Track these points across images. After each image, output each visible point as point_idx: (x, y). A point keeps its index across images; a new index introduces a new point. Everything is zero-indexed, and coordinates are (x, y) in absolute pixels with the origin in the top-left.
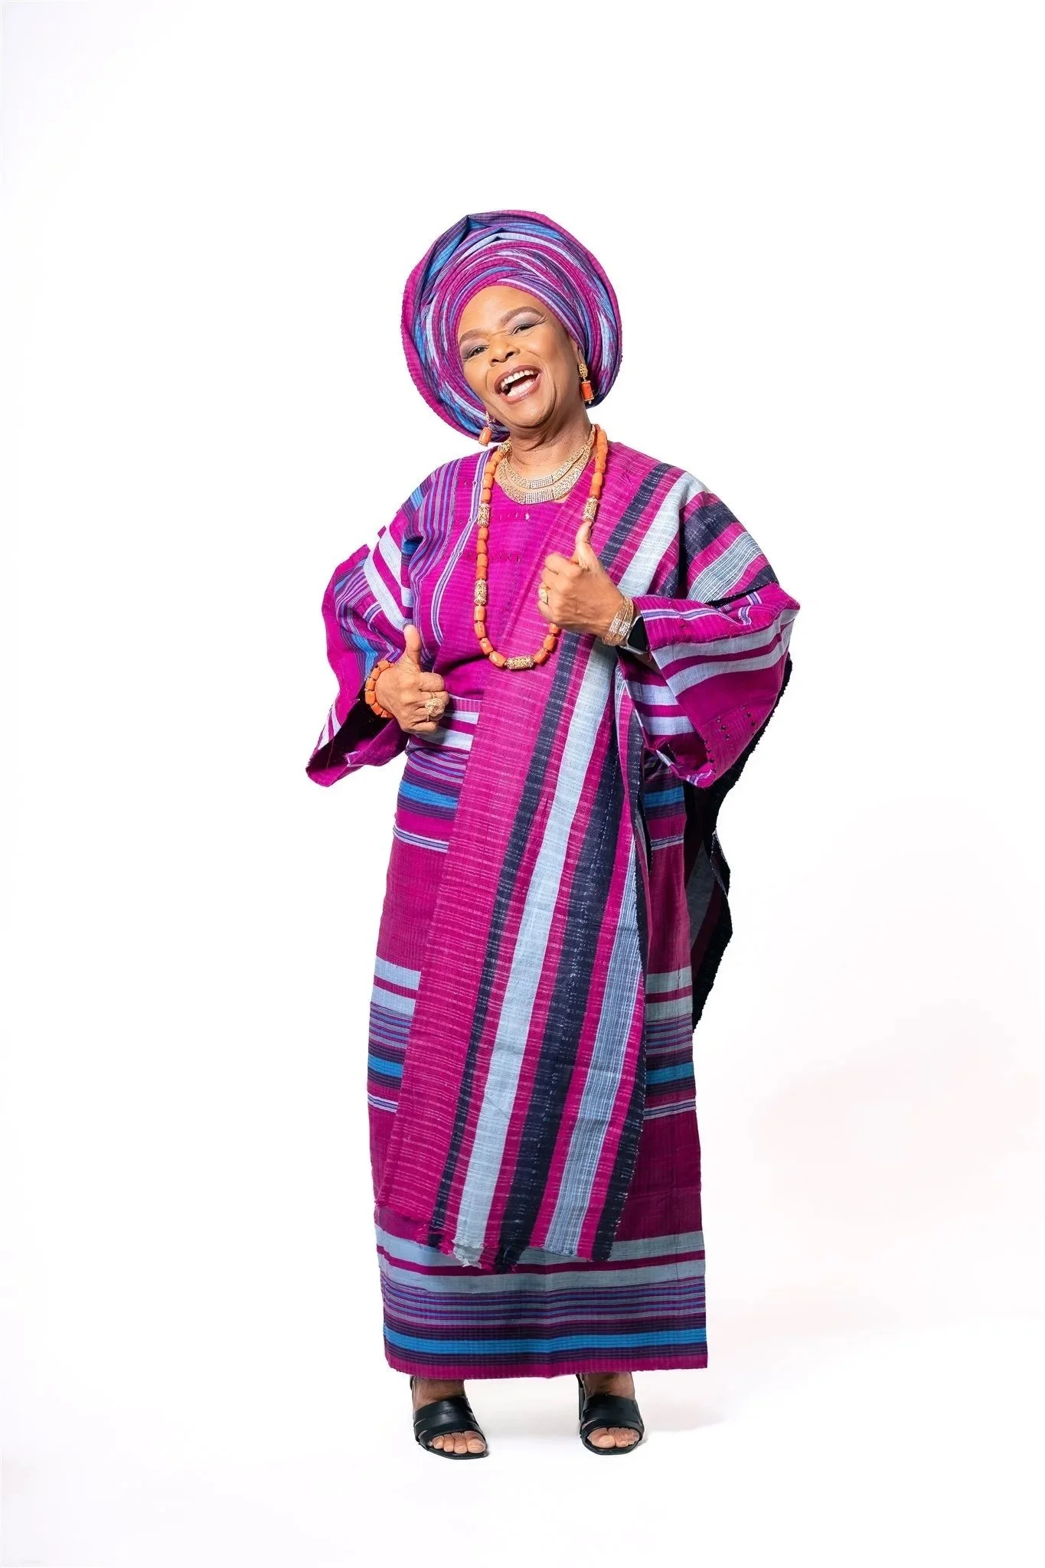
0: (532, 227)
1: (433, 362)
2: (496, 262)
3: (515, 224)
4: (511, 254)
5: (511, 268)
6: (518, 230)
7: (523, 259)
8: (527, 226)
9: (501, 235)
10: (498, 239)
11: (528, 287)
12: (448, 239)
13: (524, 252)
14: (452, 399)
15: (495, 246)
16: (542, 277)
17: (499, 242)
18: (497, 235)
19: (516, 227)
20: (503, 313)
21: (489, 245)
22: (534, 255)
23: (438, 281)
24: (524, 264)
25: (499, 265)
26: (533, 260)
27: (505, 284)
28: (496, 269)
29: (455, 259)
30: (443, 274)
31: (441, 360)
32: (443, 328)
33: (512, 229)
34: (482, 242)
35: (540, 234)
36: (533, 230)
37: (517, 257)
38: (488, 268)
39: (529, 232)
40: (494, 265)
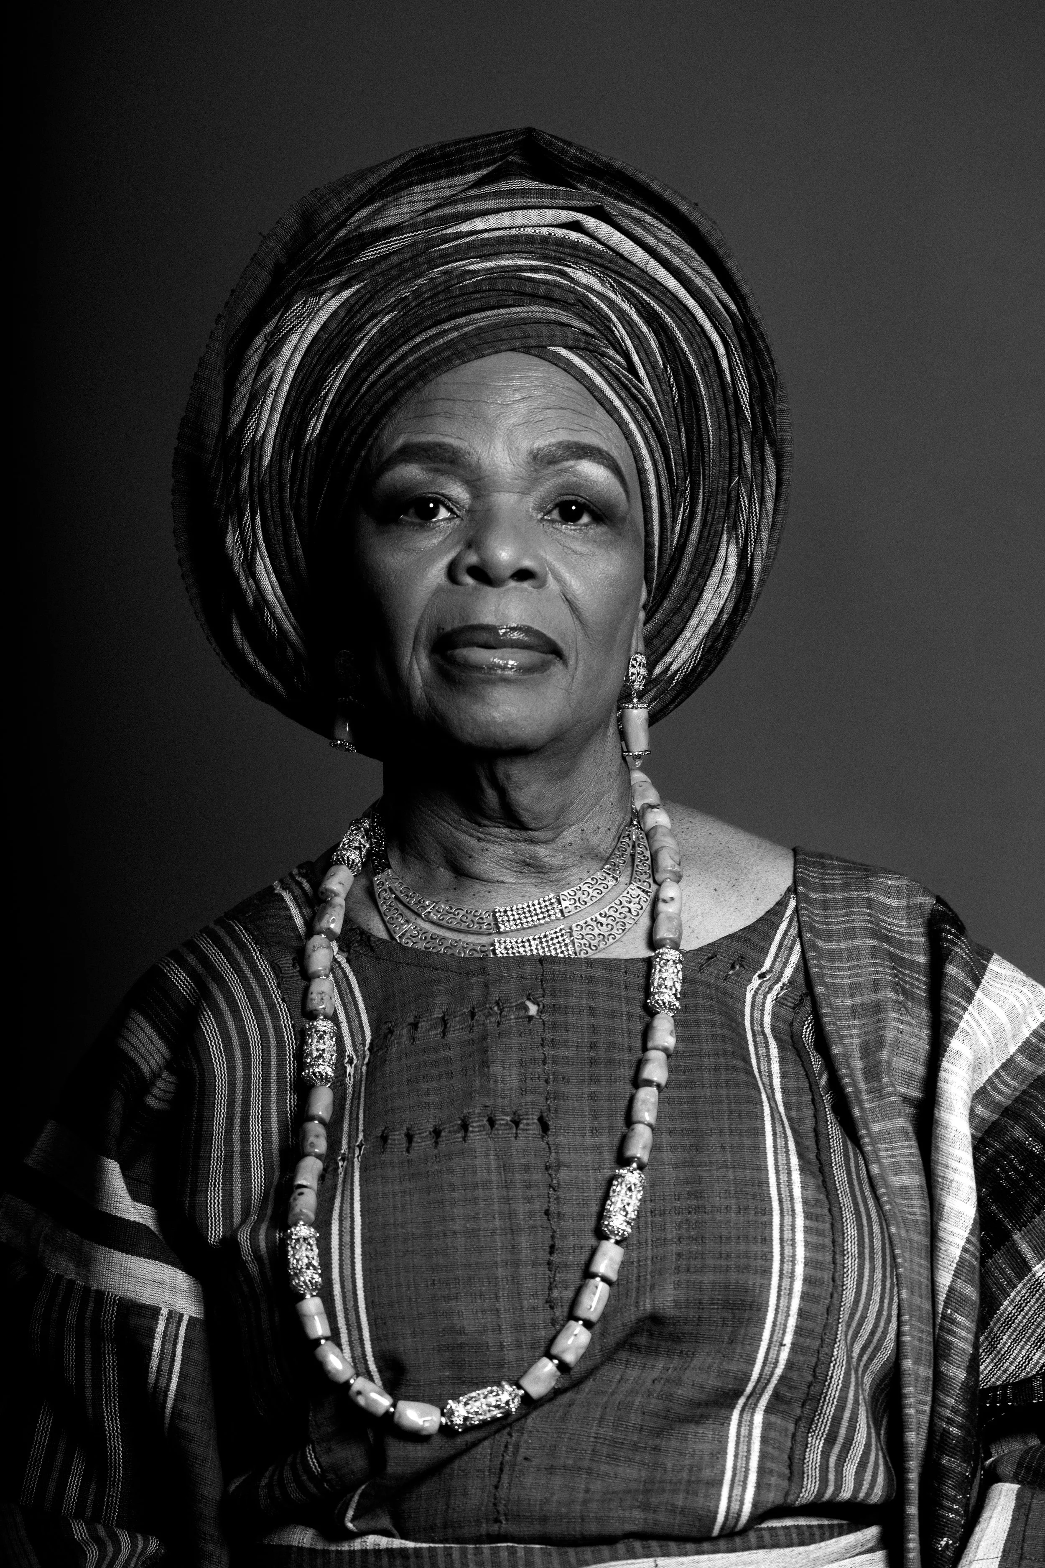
0: (677, 241)
1: (257, 448)
2: (557, 293)
3: (636, 212)
4: (598, 286)
5: (588, 329)
6: (639, 231)
7: (622, 316)
8: (665, 231)
9: (591, 222)
10: (576, 226)
11: (618, 403)
12: (451, 163)
13: (630, 296)
14: (250, 565)
15: (561, 242)
16: (648, 385)
17: (574, 236)
18: (579, 216)
19: (638, 221)
20: (543, 442)
21: (545, 231)
22: (651, 318)
23: (370, 254)
24: (620, 331)
25: (564, 305)
26: (645, 329)
27: (568, 368)
28: (553, 313)
29: (446, 221)
30: (396, 242)
31: (278, 452)
32: (336, 382)
33: (626, 223)
34: (534, 216)
35: (688, 271)
36: (676, 250)
37: (611, 304)
38: (534, 298)
39: (666, 252)
40: (550, 300)
